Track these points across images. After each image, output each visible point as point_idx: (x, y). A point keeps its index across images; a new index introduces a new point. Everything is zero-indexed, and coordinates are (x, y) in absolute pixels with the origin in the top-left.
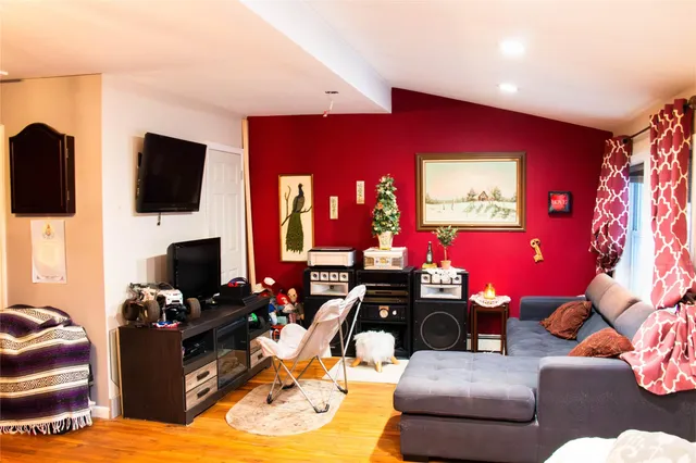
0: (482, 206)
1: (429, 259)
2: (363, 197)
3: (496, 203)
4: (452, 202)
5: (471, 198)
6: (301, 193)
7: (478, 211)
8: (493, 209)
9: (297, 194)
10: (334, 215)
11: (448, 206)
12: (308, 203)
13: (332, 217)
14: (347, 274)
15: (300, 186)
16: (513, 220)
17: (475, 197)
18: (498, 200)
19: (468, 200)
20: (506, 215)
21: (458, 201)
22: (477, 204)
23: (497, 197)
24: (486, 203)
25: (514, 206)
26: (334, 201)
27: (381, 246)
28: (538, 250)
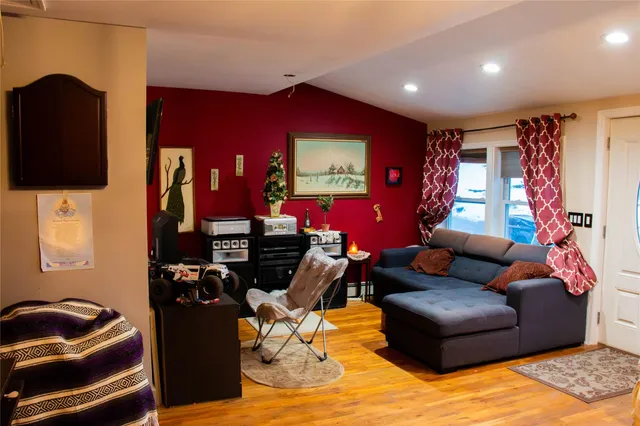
0: (340, 178)
1: (308, 224)
2: (242, 170)
3: (350, 175)
4: (317, 175)
5: (332, 171)
6: (182, 165)
7: (337, 182)
8: (348, 181)
9: (178, 166)
10: (215, 186)
11: (314, 178)
12: (189, 175)
13: (212, 189)
14: (246, 241)
15: (181, 158)
16: (362, 189)
17: (335, 171)
18: (351, 173)
19: (330, 173)
20: (356, 187)
21: (322, 174)
22: (336, 176)
23: (351, 170)
24: (343, 176)
25: (362, 178)
26: (215, 172)
27: (273, 214)
28: (379, 213)
